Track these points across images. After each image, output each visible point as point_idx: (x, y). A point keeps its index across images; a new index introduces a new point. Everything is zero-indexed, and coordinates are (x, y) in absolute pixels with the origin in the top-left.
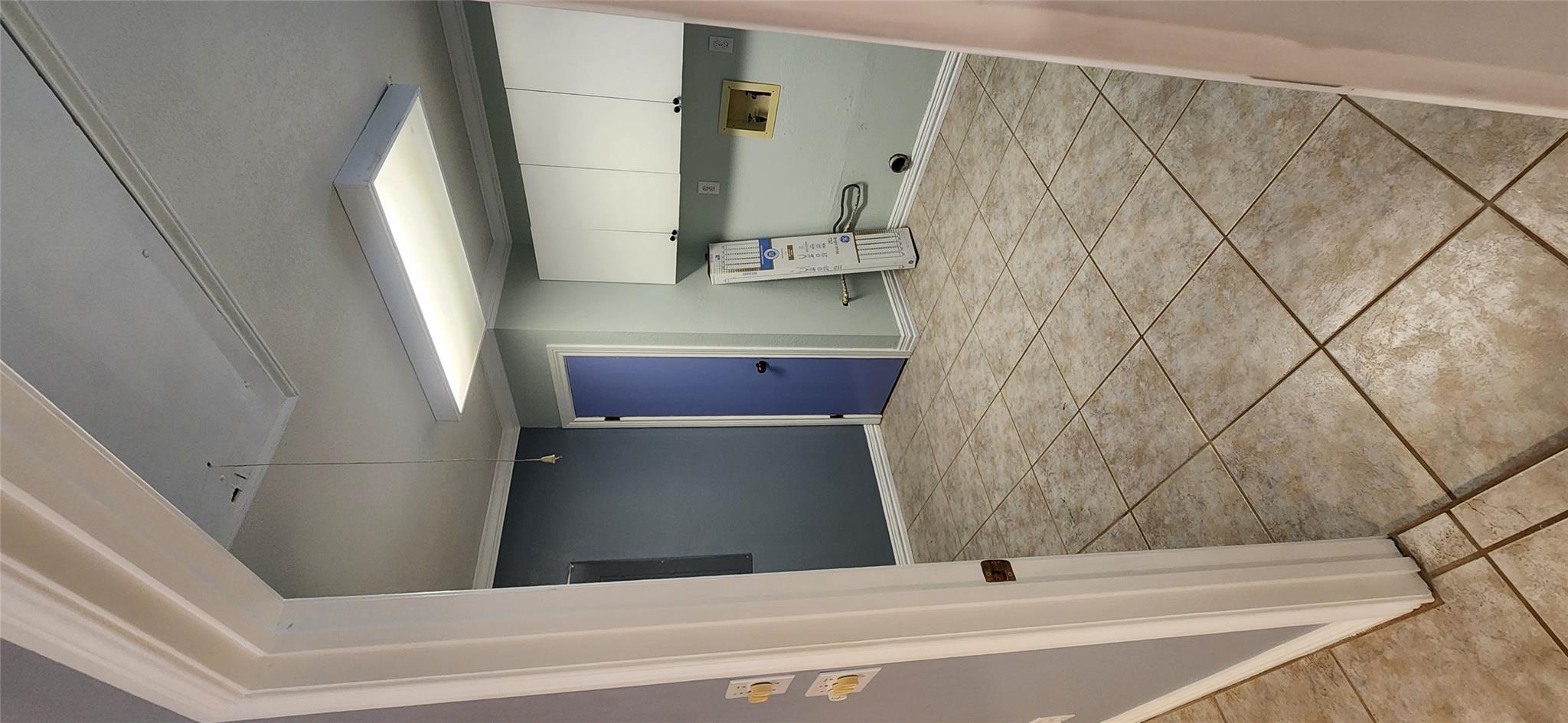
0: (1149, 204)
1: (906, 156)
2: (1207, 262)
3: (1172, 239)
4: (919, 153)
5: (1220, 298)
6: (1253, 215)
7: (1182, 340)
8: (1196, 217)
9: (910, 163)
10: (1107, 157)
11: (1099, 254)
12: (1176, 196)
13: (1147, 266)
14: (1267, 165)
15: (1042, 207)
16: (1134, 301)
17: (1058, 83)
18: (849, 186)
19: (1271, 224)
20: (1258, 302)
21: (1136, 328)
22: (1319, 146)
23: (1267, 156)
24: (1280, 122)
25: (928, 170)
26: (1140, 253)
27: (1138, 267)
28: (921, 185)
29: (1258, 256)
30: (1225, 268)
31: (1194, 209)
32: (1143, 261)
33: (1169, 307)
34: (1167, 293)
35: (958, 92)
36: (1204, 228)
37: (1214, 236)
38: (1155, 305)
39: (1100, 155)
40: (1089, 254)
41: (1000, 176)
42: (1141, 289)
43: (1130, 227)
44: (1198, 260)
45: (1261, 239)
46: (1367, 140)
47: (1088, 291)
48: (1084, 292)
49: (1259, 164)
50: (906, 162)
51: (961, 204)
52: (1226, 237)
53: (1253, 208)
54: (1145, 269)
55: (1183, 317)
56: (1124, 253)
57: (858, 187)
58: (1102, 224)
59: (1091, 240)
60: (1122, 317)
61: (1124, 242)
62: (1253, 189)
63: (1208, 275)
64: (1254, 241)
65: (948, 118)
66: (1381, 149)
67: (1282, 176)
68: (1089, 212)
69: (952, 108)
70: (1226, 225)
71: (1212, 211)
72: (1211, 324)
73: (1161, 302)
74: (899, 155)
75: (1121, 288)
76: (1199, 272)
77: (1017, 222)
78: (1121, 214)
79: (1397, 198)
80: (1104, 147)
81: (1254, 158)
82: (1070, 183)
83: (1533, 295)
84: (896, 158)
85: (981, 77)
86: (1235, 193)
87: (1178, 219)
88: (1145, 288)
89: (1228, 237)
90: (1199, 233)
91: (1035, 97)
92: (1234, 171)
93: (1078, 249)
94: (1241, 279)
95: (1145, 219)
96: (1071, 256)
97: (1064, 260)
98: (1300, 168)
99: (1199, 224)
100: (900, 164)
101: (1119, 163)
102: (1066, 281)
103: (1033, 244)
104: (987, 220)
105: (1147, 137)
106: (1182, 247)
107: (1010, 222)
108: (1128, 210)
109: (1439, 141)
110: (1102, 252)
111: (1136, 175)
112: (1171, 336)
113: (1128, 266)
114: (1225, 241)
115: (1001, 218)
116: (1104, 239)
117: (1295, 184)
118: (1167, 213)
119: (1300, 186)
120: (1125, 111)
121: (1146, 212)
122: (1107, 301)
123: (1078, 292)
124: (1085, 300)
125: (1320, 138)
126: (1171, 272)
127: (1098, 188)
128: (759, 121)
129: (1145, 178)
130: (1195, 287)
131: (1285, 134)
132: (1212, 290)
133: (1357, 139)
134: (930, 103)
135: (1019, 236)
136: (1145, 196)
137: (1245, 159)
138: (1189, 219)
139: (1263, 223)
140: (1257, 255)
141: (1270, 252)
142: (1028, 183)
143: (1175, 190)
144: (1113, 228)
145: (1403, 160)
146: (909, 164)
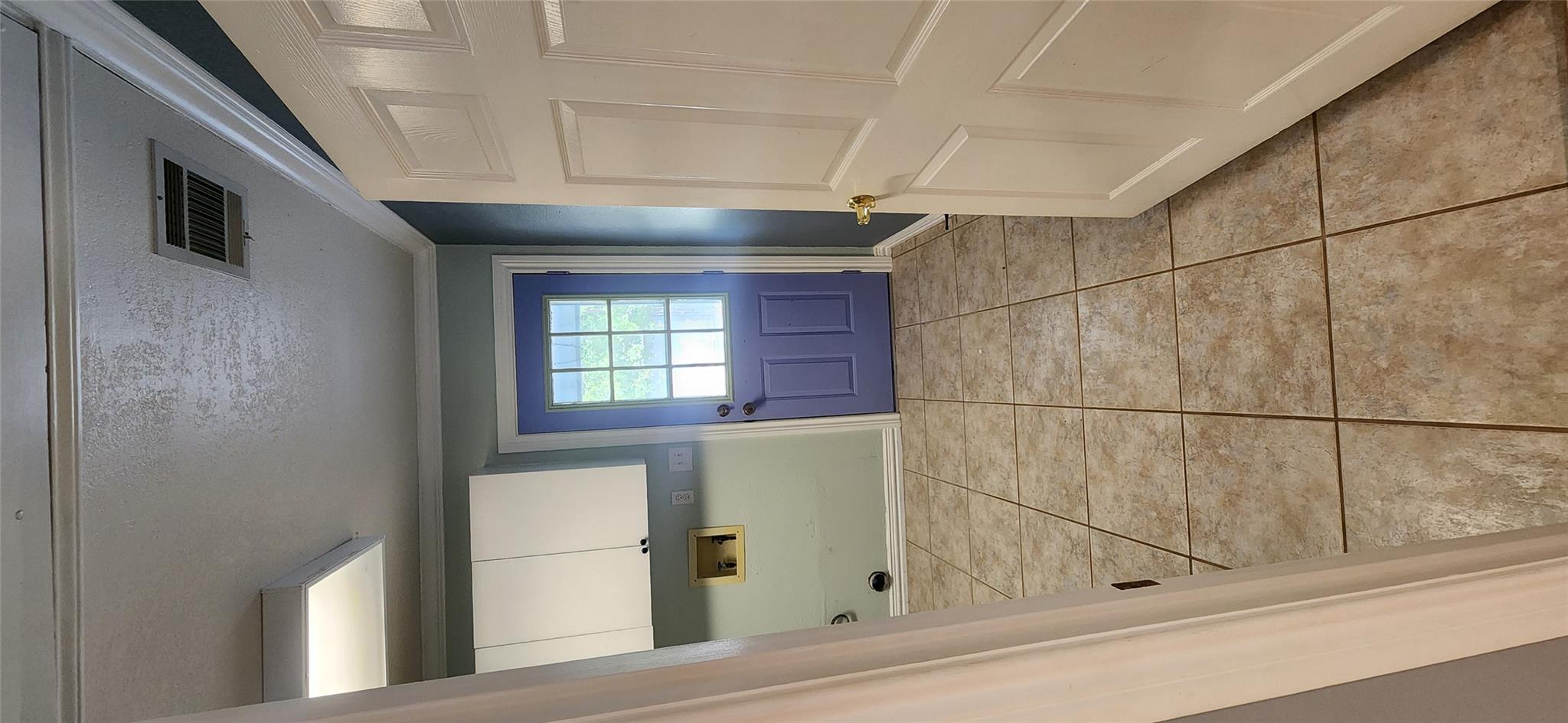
0: (1105, 443)
1: (883, 573)
2: (1186, 442)
3: (1143, 451)
4: (894, 566)
5: (1223, 461)
6: (1187, 380)
7: (1226, 525)
8: (1148, 419)
9: (890, 579)
10: (1049, 439)
11: (1097, 518)
12: (1121, 419)
13: (1142, 491)
14: (1164, 343)
15: (1023, 524)
16: (1157, 530)
17: (981, 425)
18: (837, 617)
19: (1204, 374)
20: (1252, 434)
21: (1179, 554)
22: (1186, 304)
23: (1159, 339)
24: (1148, 315)
25: (910, 581)
26: (1128, 486)
27: (1136, 498)
28: (909, 602)
29: (1218, 402)
30: (1203, 434)
31: (1141, 415)
32: (1136, 490)
33: (1189, 507)
34: (1177, 498)
35: (907, 496)
36: (1161, 422)
37: (1173, 420)
38: (1177, 517)
39: (1043, 443)
40: (1088, 526)
41: (974, 531)
42: (1154, 514)
43: (1105, 473)
44: (1176, 448)
45: (1207, 389)
46: (1212, 275)
47: (1112, 560)
48: (1109, 564)
49: (1158, 347)
50: (886, 578)
51: (953, 586)
52: (1182, 412)
53: (1181, 376)
54: (1143, 495)
55: (1207, 502)
56: (1117, 498)
57: (845, 617)
58: (1081, 492)
59: (1081, 513)
60: (1159, 555)
61: (1109, 490)
62: (1170, 366)
63: (1195, 451)
64: (1205, 395)
65: (908, 522)
66: (1225, 272)
67: (1181, 341)
68: (1064, 492)
69: (909, 513)
70: (1174, 405)
71: (1156, 404)
72: (1235, 487)
73: (1179, 509)
74: (875, 573)
75: (1137, 530)
76: (1186, 456)
77: (1009, 555)
78: (1090, 469)
79: (1267, 284)
80: (1042, 435)
81: (1152, 348)
82: (1034, 484)
83: (1423, 250)
84: (874, 575)
85: (920, 471)
86: (1160, 378)
87: (1135, 432)
88: (1156, 510)
89: (1183, 410)
90: (1160, 428)
91: (969, 449)
92: (1145, 366)
93: (1077, 531)
94: (1222, 430)
95: (1111, 457)
96: (1075, 543)
97: (1072, 552)
98: (1188, 325)
99: (1153, 422)
100: (880, 582)
101: (1061, 435)
102: (1086, 569)
103: (1036, 564)
104: (983, 580)
105: (1068, 402)
106: (1156, 449)
107: (1005, 562)
108: (1093, 462)
109: (1253, 238)
110: (1098, 515)
111: (1080, 433)
112: (1214, 531)
113: (1128, 506)
114: (1184, 415)
115: (995, 567)
116: (1092, 502)
117: (1194, 336)
118: (1123, 436)
119: (1199, 335)
120: (1039, 401)
121: (1109, 450)
122: (1134, 553)
123: (1103, 570)
124: (1115, 571)
125: (1182, 300)
126: (1165, 477)
127: (1058, 468)
128: (729, 567)
129: (1088, 428)
130: (1194, 469)
131: (1157, 318)
132: (1210, 460)
133: (1205, 280)
134: (887, 515)
135: (1019, 568)
136: (1098, 440)
137: (1147, 353)
138: (1144, 425)
139: (1198, 377)
140: (1216, 402)
141: (1222, 391)
142: (999, 514)
143: (1116, 416)
144: (1091, 487)
145: (1245, 265)
146: (888, 580)
